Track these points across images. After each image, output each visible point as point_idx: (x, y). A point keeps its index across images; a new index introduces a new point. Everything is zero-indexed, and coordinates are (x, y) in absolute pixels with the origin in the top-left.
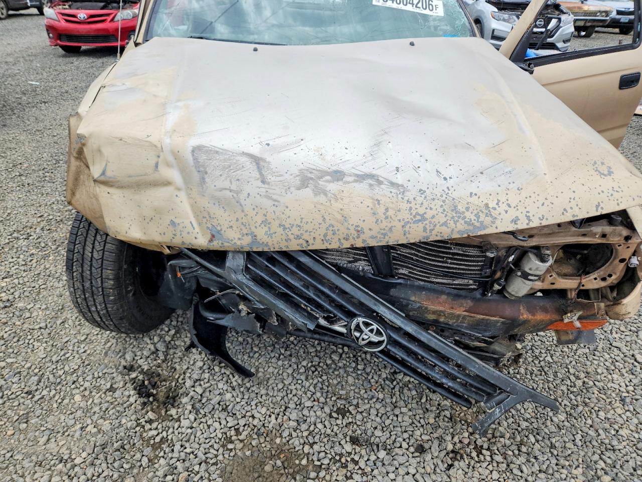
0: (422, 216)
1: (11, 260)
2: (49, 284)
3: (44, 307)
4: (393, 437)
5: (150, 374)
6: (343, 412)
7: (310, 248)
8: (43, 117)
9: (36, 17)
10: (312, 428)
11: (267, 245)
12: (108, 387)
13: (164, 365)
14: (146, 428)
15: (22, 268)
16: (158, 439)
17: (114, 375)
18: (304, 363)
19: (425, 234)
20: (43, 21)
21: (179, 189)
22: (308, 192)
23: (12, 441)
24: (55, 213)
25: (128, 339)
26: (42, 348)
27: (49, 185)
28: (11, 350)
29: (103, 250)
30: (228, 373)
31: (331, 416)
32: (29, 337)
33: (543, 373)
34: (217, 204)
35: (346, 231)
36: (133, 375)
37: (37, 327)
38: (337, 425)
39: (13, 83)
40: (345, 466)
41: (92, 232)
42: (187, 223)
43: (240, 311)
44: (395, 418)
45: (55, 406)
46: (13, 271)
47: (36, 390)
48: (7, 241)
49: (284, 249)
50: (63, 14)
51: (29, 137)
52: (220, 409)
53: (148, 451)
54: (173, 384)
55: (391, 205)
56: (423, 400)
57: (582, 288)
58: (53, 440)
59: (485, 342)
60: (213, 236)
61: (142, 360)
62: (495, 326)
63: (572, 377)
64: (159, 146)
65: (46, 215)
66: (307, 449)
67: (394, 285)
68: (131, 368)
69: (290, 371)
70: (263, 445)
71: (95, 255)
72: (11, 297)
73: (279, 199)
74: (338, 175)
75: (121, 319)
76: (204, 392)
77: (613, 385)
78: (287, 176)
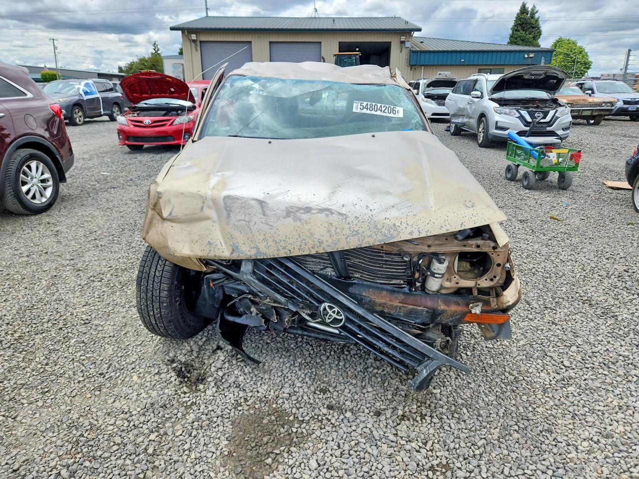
0: (357, 231)
1: (89, 295)
2: (116, 310)
3: (112, 324)
4: (359, 406)
5: (186, 364)
6: (324, 391)
7: (292, 255)
8: (112, 199)
9: (107, 123)
10: (300, 399)
11: (266, 254)
12: (156, 371)
13: (197, 360)
14: (181, 396)
15: (97, 300)
16: (189, 403)
17: (161, 365)
18: (299, 360)
19: (359, 243)
20: (114, 126)
21: (214, 222)
22: (290, 220)
23: (90, 401)
24: (121, 265)
25: (171, 344)
26: (111, 349)
27: (117, 245)
28: (89, 350)
29: (163, 270)
30: (242, 365)
31: (315, 393)
32: (102, 342)
33: (484, 371)
34: (236, 229)
35: (313, 243)
36: (175, 365)
37: (108, 336)
38: (319, 398)
39: (89, 174)
40: (321, 421)
41: (156, 258)
42: (218, 242)
43: (251, 313)
44: (363, 395)
45: (119, 382)
46: (90, 301)
47: (107, 373)
48: (86, 282)
49: (276, 256)
50: (132, 121)
51: (102, 213)
52: (235, 386)
53: (182, 409)
54: (202, 371)
55: (339, 226)
56: (386, 384)
57: (478, 286)
58: (118, 401)
59: (420, 329)
60: (233, 250)
61: (181, 356)
62: (422, 315)
63: (507, 374)
64: (205, 196)
65: (114, 266)
66: (294, 410)
67: (352, 285)
68: (173, 361)
69: (288, 365)
70: (263, 408)
71: (157, 274)
72: (89, 318)
73: (273, 224)
74: (308, 210)
75: (170, 322)
76: (224, 375)
77: (539, 380)
78: (278, 211)
